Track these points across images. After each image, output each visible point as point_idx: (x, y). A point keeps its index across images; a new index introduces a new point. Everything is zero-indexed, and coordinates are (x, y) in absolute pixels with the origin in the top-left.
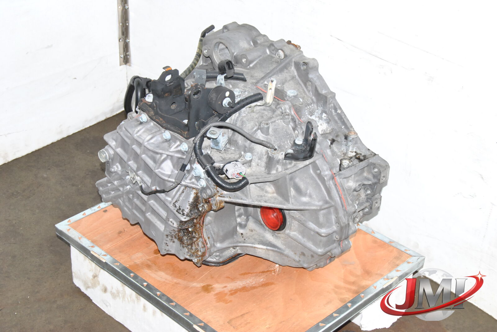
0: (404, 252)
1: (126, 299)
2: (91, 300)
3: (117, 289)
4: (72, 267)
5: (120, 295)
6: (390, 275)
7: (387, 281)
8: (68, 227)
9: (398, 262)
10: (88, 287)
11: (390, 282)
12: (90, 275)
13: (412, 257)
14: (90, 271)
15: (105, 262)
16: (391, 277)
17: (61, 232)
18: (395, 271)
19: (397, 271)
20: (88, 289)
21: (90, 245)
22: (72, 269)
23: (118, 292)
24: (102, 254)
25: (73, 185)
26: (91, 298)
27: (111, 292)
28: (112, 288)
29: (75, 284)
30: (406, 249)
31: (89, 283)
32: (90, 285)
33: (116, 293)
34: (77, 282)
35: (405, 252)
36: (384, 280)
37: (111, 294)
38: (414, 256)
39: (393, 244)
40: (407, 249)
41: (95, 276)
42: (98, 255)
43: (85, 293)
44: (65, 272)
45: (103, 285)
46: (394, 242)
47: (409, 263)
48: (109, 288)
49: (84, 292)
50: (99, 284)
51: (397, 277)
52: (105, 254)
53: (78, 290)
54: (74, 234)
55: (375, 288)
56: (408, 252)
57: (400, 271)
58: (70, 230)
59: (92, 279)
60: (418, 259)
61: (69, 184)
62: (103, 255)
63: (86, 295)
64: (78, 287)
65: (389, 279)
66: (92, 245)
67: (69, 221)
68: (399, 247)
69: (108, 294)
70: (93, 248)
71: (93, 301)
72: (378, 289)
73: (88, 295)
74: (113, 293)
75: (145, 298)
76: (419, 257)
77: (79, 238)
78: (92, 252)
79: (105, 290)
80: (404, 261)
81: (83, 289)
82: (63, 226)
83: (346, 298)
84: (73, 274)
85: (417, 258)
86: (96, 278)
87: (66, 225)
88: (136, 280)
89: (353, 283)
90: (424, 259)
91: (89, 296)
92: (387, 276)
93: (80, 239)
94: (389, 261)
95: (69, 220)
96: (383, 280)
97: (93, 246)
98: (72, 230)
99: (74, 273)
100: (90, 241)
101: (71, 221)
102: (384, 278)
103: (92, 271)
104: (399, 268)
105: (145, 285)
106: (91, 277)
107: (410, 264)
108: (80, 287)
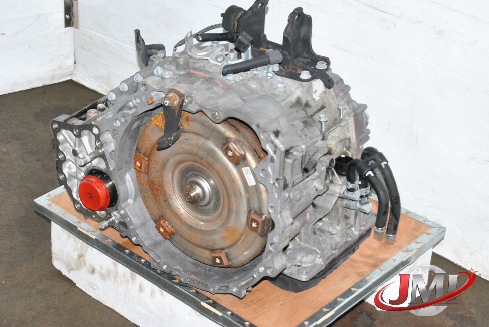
0: (422, 223)
1: (118, 279)
2: (75, 284)
3: (108, 268)
4: (52, 248)
5: (112, 276)
6: (410, 247)
7: (406, 253)
8: (49, 203)
9: (417, 234)
10: (71, 269)
11: (410, 254)
12: (75, 255)
13: (432, 228)
14: (75, 250)
15: (96, 239)
16: (411, 250)
17: (41, 208)
18: (414, 243)
19: (417, 243)
20: (72, 272)
21: (76, 221)
22: (52, 250)
23: (109, 272)
24: (90, 230)
25: (38, 160)
26: (75, 282)
27: (100, 272)
28: (102, 268)
29: (55, 267)
30: (424, 219)
31: (73, 265)
32: (74, 267)
33: (106, 273)
34: (58, 265)
35: (424, 223)
36: (404, 252)
37: (100, 276)
38: (434, 227)
39: (410, 215)
40: (426, 220)
41: (81, 256)
42: (86, 231)
43: (67, 276)
44: (40, 255)
45: (91, 266)
46: (410, 213)
47: (429, 234)
48: (97, 268)
49: (65, 276)
50: (85, 264)
51: (417, 249)
52: (94, 229)
53: (59, 273)
54: (55, 209)
55: (394, 261)
56: (427, 223)
57: (420, 243)
58: (52, 205)
59: (77, 260)
60: (439, 230)
61: (34, 159)
62: (92, 231)
63: (68, 278)
64: (58, 270)
65: (408, 252)
66: (78, 220)
67: (49, 196)
68: (416, 218)
69: (96, 276)
70: (80, 224)
71: (77, 285)
72: (398, 262)
73: (70, 278)
74: (102, 274)
75: (143, 275)
76: (439, 228)
77: (62, 213)
78: (79, 229)
79: (93, 271)
80: (424, 233)
81: (65, 272)
82: (42, 201)
83: (364, 272)
84: (53, 256)
85: (437, 229)
86: (82, 258)
87: (46, 200)
88: (133, 257)
89: (370, 256)
90: (445, 230)
91: (72, 280)
92: (407, 248)
93: (63, 215)
94: (407, 233)
95: (49, 194)
96: (402, 252)
97: (80, 222)
98: (53, 205)
99: (54, 254)
100: (75, 216)
101: (51, 196)
102: (403, 251)
103: (78, 250)
104: (418, 240)
105: (143, 262)
106: (76, 257)
107: (430, 236)
108: (60, 270)
